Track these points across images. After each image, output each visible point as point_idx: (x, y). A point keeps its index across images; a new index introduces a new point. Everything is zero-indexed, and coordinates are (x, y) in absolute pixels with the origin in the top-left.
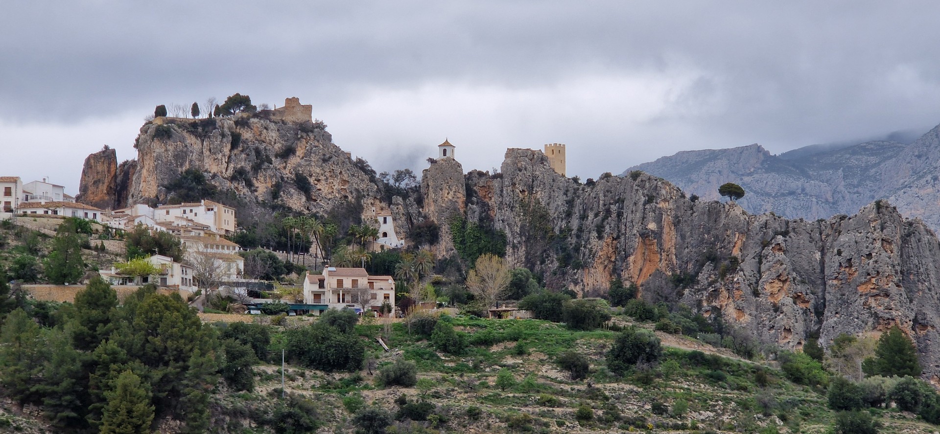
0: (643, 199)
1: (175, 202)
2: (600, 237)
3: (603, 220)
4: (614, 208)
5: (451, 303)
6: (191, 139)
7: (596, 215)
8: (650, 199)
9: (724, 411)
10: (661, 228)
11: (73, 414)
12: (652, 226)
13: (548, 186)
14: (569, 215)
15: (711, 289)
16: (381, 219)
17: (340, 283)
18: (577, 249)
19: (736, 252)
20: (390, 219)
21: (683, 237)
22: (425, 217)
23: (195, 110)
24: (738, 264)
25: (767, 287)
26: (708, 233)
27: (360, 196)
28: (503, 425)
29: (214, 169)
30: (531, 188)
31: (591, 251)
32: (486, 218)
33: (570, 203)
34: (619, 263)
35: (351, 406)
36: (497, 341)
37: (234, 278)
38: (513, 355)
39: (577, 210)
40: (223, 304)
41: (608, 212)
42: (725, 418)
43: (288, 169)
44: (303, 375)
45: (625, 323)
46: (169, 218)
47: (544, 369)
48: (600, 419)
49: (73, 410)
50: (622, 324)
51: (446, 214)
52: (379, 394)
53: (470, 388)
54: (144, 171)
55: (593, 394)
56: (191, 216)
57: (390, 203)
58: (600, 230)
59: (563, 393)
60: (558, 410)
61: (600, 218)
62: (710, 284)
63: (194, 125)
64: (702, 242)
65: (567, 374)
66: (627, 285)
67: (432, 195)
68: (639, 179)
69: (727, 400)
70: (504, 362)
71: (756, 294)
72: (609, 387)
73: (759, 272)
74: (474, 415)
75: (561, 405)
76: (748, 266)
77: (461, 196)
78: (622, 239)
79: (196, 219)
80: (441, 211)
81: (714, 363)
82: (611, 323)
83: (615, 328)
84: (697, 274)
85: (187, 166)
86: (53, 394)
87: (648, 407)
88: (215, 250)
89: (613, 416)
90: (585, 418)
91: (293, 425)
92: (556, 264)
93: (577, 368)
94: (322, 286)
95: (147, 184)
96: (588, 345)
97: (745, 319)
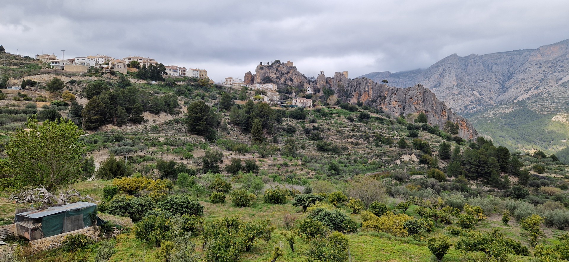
0: (365, 83)
1: (264, 83)
2: (355, 92)
4: (358, 85)
5: (324, 105)
6: (267, 70)
8: (367, 83)
10: (369, 90)
11: (245, 128)
12: (367, 89)
13: (344, 80)
14: (348, 87)
16: (308, 87)
17: (300, 101)
18: (350, 94)
19: (386, 95)
20: (310, 87)
21: (374, 92)
22: (317, 87)
23: (268, 63)
24: (386, 98)
25: (392, 103)
26: (379, 91)
27: (303, 82)
28: (335, 132)
29: (272, 76)
30: (340, 81)
31: (353, 94)
32: (330, 87)
33: (349, 84)
34: (359, 97)
35: (303, 127)
36: (334, 114)
37: (278, 100)
38: (337, 117)
39: (350, 86)
40: (276, 105)
41: (357, 86)
42: (384, 131)
43: (288, 76)
44: (293, 120)
46: (263, 87)
47: (344, 120)
48: (356, 131)
50: (361, 111)
51: (322, 86)
52: (309, 124)
53: (328, 124)
54: (257, 77)
55: (355, 125)
56: (268, 86)
57: (310, 84)
58: (355, 90)
59: (348, 125)
61: (355, 87)
62: (379, 102)
63: (268, 67)
64: (378, 93)
65: (349, 121)
66: (361, 102)
67: (319, 82)
68: (364, 79)
69: (384, 127)
70: (335, 118)
71: (390, 104)
72: (358, 124)
73: (391, 99)
74: (329, 129)
75: (348, 128)
76: (388, 98)
77: (325, 82)
78: (360, 92)
80: (321, 86)
81: (382, 119)
82: (359, 110)
83: (359, 111)
84: (376, 100)
85: (266, 75)
86: (241, 123)
87: (367, 128)
88: (274, 94)
89: (359, 130)
90: (353, 130)
91: (291, 131)
92: (345, 97)
93: (351, 120)
94: (296, 101)
95: (258, 79)
96: (354, 115)
97: (387, 110)
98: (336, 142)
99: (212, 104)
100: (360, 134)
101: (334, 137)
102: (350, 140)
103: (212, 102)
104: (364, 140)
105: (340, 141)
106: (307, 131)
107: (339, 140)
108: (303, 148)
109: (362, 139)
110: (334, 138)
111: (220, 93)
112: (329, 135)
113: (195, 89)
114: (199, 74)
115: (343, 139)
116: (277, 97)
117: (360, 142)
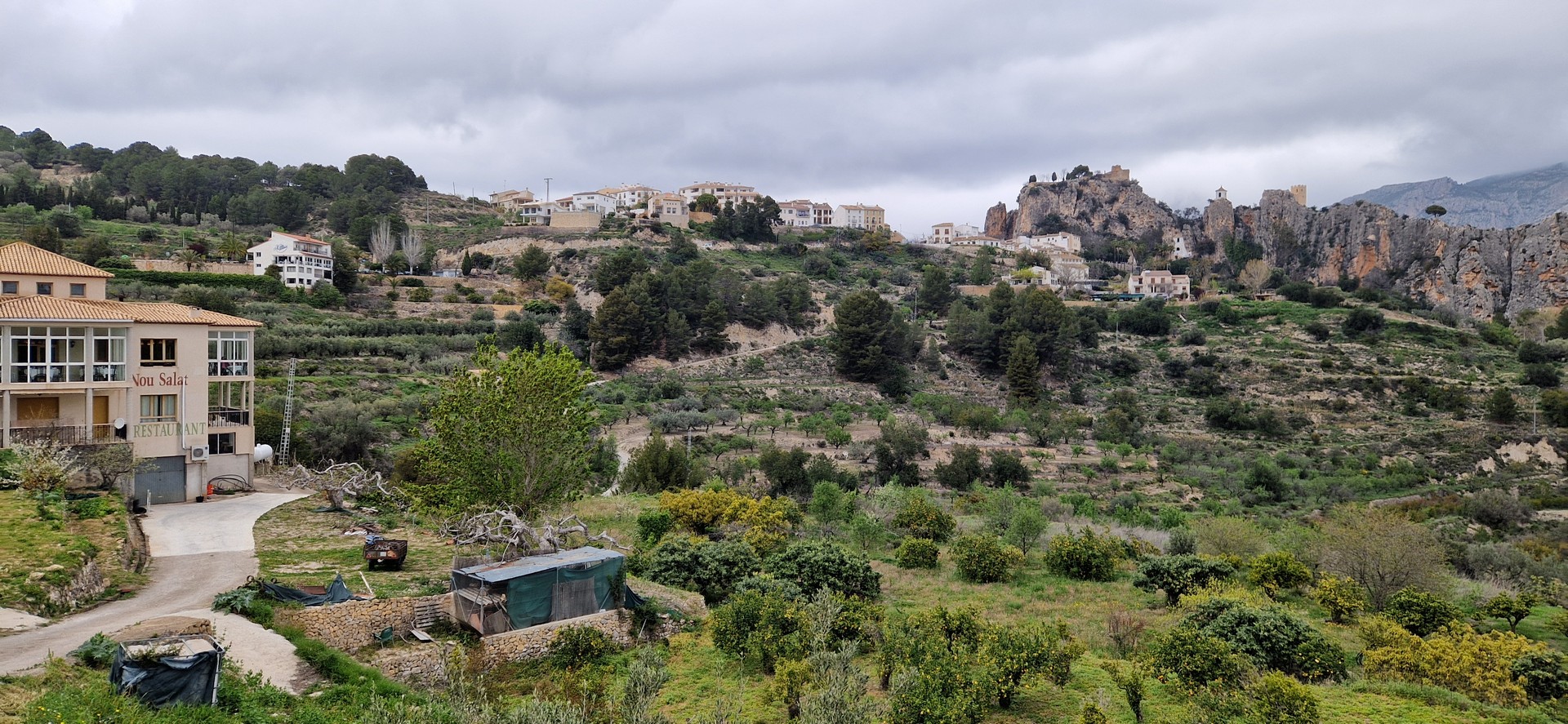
0: (1365, 219)
1: (1042, 234)
2: (1332, 246)
3: (1334, 234)
4: (1342, 226)
5: (1228, 292)
6: (1052, 195)
7: (1329, 231)
8: (1371, 219)
9: (1434, 363)
10: (1379, 238)
11: (990, 361)
12: (1372, 237)
13: (1293, 214)
14: (1308, 232)
15: (1417, 279)
16: (1175, 240)
17: (1153, 280)
18: (1314, 254)
19: (1438, 253)
20: (1181, 239)
21: (1396, 244)
22: (1206, 237)
23: (1054, 177)
24: (1440, 261)
25: (1464, 277)
26: (1416, 241)
27: (1161, 225)
28: (1267, 370)
29: (1066, 213)
30: (1281, 215)
31: (1324, 255)
32: (1248, 237)
33: (1310, 224)
34: (1346, 263)
35: (1162, 358)
36: (1262, 315)
37: (1083, 279)
38: (1273, 325)
39: (1315, 229)
40: (1077, 295)
41: (1338, 229)
42: (1434, 368)
43: (1114, 210)
44: (1129, 338)
45: (1356, 303)
46: (1040, 244)
47: (1296, 333)
48: (1338, 367)
49: (990, 358)
50: (1354, 304)
51: (1221, 235)
52: (1180, 349)
53: (1243, 346)
54: (1023, 216)
55: (1333, 351)
56: (1053, 242)
57: (1182, 229)
58: (1332, 241)
59: (1310, 349)
60: (1307, 361)
61: (1331, 233)
62: (1416, 276)
63: (1053, 186)
64: (1411, 247)
65: (1313, 337)
66: (1352, 277)
67: (1210, 223)
68: (1362, 206)
69: (1436, 356)
70: (1267, 329)
71: (1454, 282)
72: (1344, 346)
73: (1457, 266)
74: (1246, 363)
75: (1308, 358)
76: (1448, 263)
77: (1231, 223)
78: (1348, 247)
79: (1056, 244)
80: (1217, 233)
81: (1426, 330)
82: (1345, 303)
83: (1348, 306)
84: (1406, 269)
85: (1049, 212)
86: (978, 349)
87: (1374, 359)
88: (1072, 262)
89: (1347, 366)
90: (1326, 366)
91: (1125, 368)
92: (1299, 265)
93: (1320, 333)
94: (1140, 282)
95: (1025, 223)
96: (1327, 318)
97: (1445, 300)
98: (1270, 401)
99: (897, 299)
100: (1350, 376)
101: (1263, 387)
102: (1316, 396)
103: (897, 294)
104: (1367, 397)
105: (1284, 400)
106: (1176, 370)
107: (1280, 395)
108: (1163, 418)
109: (1357, 393)
110: (1263, 389)
111: (918, 268)
112: (1248, 382)
113: (853, 259)
114: (863, 219)
115: (1294, 392)
116: (1080, 273)
117: (1351, 401)
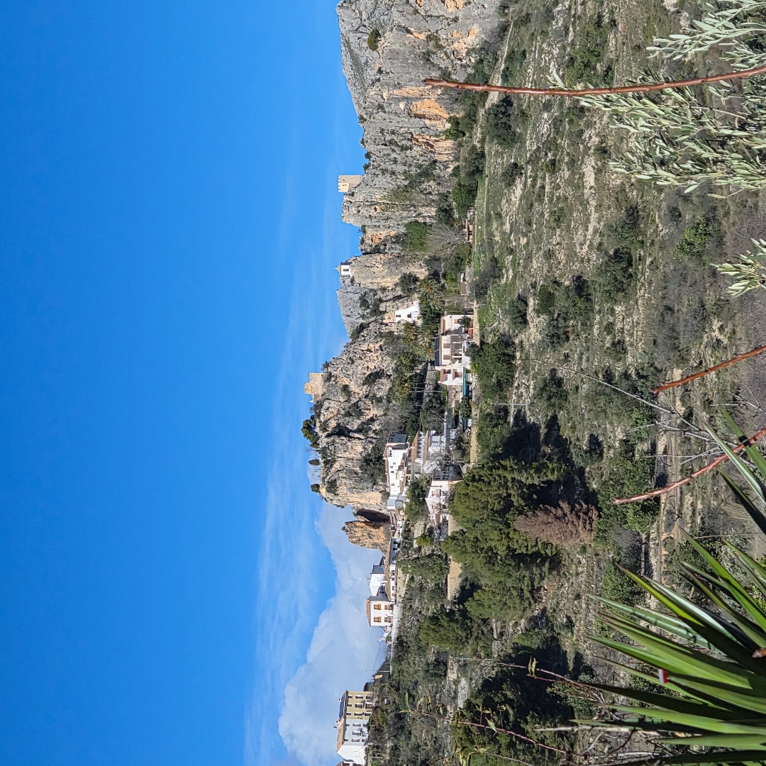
3: (397, 145)
4: (388, 138)
7: (394, 151)
8: (380, 107)
10: (404, 98)
11: (547, 564)
12: (402, 105)
15: (452, 57)
16: (397, 319)
17: (446, 357)
19: (423, 37)
23: (316, 462)
24: (432, 34)
26: (408, 59)
28: (558, 233)
31: (421, 155)
32: (398, 239)
33: (384, 171)
34: (431, 133)
38: (503, 224)
39: (390, 166)
41: (391, 142)
43: (358, 390)
45: (478, 133)
47: (513, 199)
48: (555, 155)
49: (543, 565)
50: (479, 135)
51: (393, 269)
53: (529, 258)
54: (361, 501)
55: (533, 161)
56: (396, 467)
57: (385, 312)
58: (404, 148)
59: (533, 186)
60: (547, 189)
61: (396, 149)
62: (448, 58)
63: (326, 463)
64: (414, 65)
65: (518, 181)
66: (448, 126)
67: (379, 280)
68: (365, 116)
69: (541, 51)
70: (508, 231)
71: (456, 20)
72: (531, 145)
73: (438, 17)
74: (549, 255)
75: (543, 187)
76: (433, 26)
77: (378, 257)
78: (411, 130)
79: (399, 464)
80: (391, 273)
81: (511, 57)
82: (479, 145)
83: (483, 141)
84: (440, 68)
86: (532, 580)
87: (545, 115)
89: (551, 144)
90: (553, 166)
93: (514, 171)
96: (495, 163)
98: (595, 231)
99: (463, 682)
100: (564, 143)
101: (578, 237)
102: (590, 179)
103: (457, 682)
105: (594, 216)
106: (556, 337)
107: (588, 219)
109: (586, 135)
110: (582, 238)
112: (571, 255)
113: (409, 738)
114: (357, 722)
115: (585, 203)
117: (596, 140)
